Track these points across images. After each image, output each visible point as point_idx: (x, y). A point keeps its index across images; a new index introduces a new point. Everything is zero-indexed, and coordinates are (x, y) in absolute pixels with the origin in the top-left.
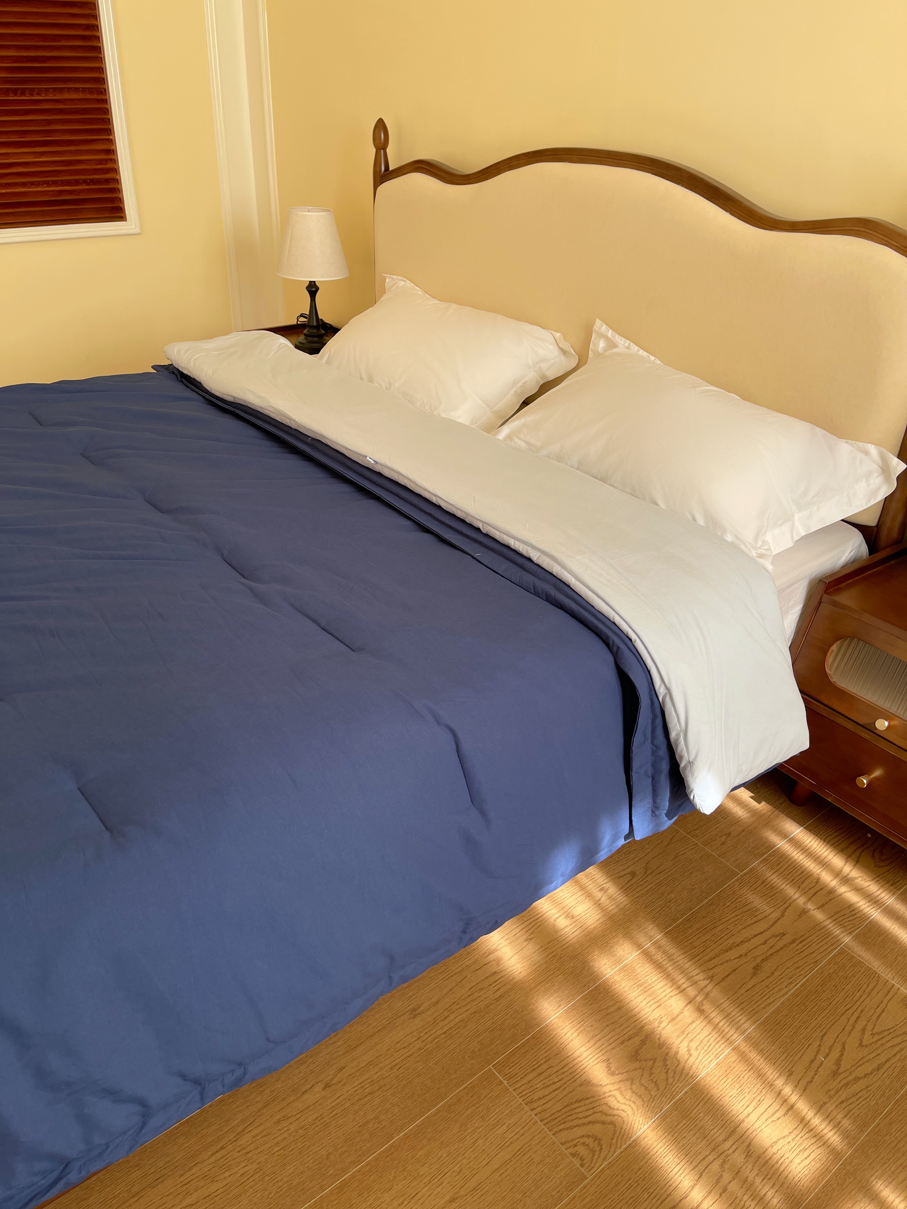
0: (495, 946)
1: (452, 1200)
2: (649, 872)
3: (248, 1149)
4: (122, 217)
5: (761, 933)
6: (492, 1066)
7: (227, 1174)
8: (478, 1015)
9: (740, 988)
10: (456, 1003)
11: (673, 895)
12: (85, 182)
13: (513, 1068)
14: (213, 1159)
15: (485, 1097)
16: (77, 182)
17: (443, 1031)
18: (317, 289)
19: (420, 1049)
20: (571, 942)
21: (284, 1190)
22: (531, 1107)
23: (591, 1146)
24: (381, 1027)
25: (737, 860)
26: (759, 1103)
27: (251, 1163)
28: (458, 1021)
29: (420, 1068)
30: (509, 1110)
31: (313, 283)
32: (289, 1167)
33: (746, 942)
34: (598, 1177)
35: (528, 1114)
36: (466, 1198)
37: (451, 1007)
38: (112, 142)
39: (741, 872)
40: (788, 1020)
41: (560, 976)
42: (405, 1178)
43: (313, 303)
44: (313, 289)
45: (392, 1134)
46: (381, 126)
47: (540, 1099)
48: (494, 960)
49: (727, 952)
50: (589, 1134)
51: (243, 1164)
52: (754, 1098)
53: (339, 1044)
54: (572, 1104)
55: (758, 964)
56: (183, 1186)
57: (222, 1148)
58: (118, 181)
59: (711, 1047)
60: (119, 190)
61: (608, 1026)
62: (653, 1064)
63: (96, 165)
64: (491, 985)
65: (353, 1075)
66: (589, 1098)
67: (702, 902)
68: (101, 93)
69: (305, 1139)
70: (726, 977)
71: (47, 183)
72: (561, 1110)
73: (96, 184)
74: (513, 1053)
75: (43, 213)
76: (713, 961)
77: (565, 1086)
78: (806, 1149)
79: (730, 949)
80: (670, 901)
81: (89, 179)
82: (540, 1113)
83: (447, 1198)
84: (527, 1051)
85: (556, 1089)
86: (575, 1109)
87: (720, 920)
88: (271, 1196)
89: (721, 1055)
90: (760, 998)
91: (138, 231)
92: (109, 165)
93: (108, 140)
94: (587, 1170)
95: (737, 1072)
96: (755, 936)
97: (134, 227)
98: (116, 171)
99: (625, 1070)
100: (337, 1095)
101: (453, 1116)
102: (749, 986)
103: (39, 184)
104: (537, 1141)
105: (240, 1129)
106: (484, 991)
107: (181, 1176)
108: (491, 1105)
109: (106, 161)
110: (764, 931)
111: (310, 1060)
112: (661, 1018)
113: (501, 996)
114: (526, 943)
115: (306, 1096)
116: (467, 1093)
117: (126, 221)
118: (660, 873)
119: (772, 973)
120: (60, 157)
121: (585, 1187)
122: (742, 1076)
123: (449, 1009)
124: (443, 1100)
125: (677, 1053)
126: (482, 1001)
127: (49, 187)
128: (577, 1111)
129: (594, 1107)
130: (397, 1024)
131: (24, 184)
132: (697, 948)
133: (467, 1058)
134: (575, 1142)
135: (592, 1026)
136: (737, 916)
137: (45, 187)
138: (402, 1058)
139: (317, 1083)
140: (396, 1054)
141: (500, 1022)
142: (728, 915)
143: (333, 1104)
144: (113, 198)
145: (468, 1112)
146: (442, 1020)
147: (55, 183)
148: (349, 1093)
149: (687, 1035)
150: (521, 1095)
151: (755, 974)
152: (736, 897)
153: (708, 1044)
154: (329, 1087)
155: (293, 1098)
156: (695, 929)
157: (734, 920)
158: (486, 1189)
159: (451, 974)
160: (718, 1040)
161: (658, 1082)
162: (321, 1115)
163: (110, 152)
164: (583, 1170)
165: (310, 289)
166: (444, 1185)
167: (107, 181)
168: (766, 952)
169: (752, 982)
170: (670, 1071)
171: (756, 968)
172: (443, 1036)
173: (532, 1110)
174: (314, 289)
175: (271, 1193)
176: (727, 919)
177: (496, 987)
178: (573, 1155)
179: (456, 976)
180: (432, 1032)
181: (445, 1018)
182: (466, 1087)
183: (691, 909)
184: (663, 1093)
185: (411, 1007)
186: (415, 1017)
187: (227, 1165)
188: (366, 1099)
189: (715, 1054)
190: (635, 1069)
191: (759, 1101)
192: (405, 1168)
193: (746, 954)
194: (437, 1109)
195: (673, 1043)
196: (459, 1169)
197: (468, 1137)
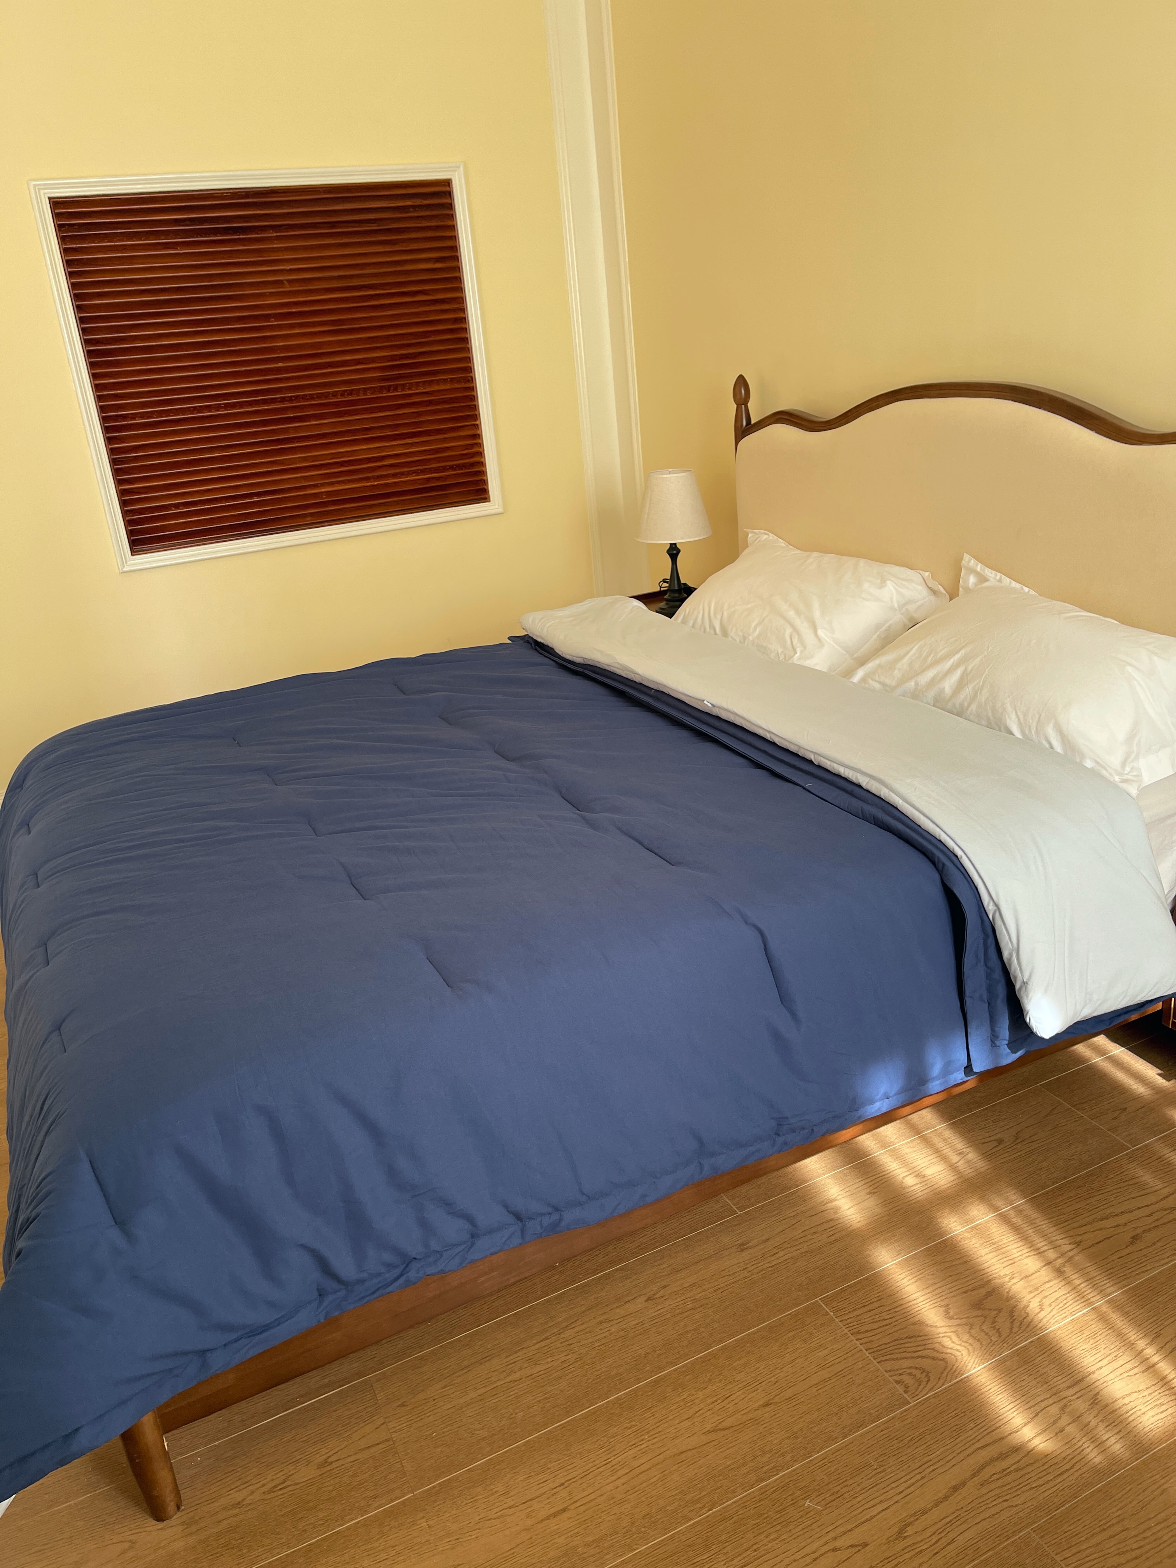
0: (834, 1196)
1: (767, 1405)
2: (1019, 1140)
3: (570, 1342)
4: (486, 498)
5: (1147, 1206)
6: (820, 1299)
7: (549, 1360)
8: (809, 1255)
9: (1111, 1255)
10: (787, 1243)
11: (1045, 1164)
12: (451, 468)
13: (842, 1303)
14: (537, 1346)
15: (809, 1324)
16: (444, 469)
17: (770, 1265)
18: (679, 551)
19: (745, 1278)
20: (919, 1199)
21: (602, 1378)
22: (857, 1338)
23: (918, 1376)
24: (707, 1256)
25: (1130, 1135)
26: (1115, 1358)
27: (573, 1353)
28: (787, 1258)
29: (744, 1294)
30: (834, 1337)
31: (674, 546)
32: (608, 1360)
33: (1128, 1212)
34: (921, 1404)
35: (853, 1343)
36: (779, 1405)
37: (781, 1246)
38: (478, 427)
39: (1133, 1147)
40: (1164, 1288)
41: (903, 1228)
42: (720, 1381)
43: (675, 566)
44: (673, 552)
45: (711, 1344)
46: (741, 383)
47: (867, 1331)
48: (832, 1209)
49: (1102, 1220)
50: (917, 1366)
51: (565, 1353)
52: (1111, 1353)
53: (663, 1266)
54: (901, 1339)
55: (1138, 1234)
56: (508, 1365)
57: (547, 1338)
58: (482, 464)
59: (1068, 1305)
60: (483, 473)
61: (951, 1276)
62: (998, 1314)
63: (463, 450)
64: (826, 1230)
65: (676, 1293)
66: (921, 1336)
67: (1080, 1172)
68: (469, 381)
69: (625, 1340)
70: (1097, 1243)
71: (416, 472)
72: (889, 1343)
73: (462, 469)
74: (842, 1291)
75: (412, 501)
76: (1084, 1228)
77: (896, 1323)
78: (1163, 1404)
79: (1106, 1218)
80: (1041, 1169)
81: (455, 465)
82: (866, 1343)
83: (761, 1402)
84: (859, 1289)
85: (886, 1325)
86: (905, 1343)
87: (1099, 1190)
88: (589, 1381)
89: (1078, 1313)
90: (1134, 1265)
91: (501, 510)
92: (475, 450)
93: (474, 425)
94: (911, 1397)
95: (1094, 1330)
96: (1139, 1208)
97: (497, 507)
98: (481, 454)
99: (966, 1316)
100: (659, 1308)
101: (774, 1336)
102: (1123, 1253)
103: (408, 474)
104: (861, 1366)
105: (564, 1325)
106: (817, 1235)
107: (507, 1357)
108: (814, 1331)
109: (472, 446)
110: (1151, 1204)
111: (635, 1277)
112: (1013, 1274)
113: (836, 1241)
114: (868, 1196)
115: (628, 1305)
116: (791, 1319)
117: (489, 502)
118: (1032, 1142)
119: (1154, 1244)
120: (428, 446)
121: (906, 1410)
122: (1100, 1333)
123: (779, 1247)
124: (764, 1322)
125: (1027, 1306)
126: (815, 1243)
127: (418, 476)
128: (906, 1345)
129: (926, 1344)
130: (723, 1256)
131: (394, 475)
132: (1067, 1215)
133: (793, 1289)
134: (901, 1372)
135: (933, 1274)
136: (1120, 1188)
137: (414, 476)
138: (726, 1283)
139: (640, 1296)
140: (721, 1280)
141: (832, 1263)
142: (1109, 1187)
143: (654, 1315)
144: (477, 481)
145: (791, 1334)
146: (771, 1256)
147: (423, 472)
148: (671, 1307)
149: (1041, 1291)
150: (847, 1326)
151: (1132, 1243)
152: (1122, 1171)
153: (1065, 1302)
154: (651, 1300)
155: (616, 1305)
156: (1068, 1196)
157: (1115, 1191)
158: (802, 1400)
159: (785, 1218)
160: (1076, 1299)
161: (1000, 1330)
162: (642, 1322)
163: (476, 437)
164: (906, 1396)
165: (671, 552)
166: (759, 1391)
167: (473, 465)
168: (1150, 1224)
169: (1127, 1251)
170: (1015, 1322)
171: (1135, 1239)
172: (770, 1269)
173: (857, 1340)
174: (675, 552)
175: (589, 1379)
176: (1107, 1190)
177: (831, 1233)
178: (898, 1382)
179: (789, 1219)
180: (759, 1265)
181: (774, 1254)
182: (790, 1314)
183: (1065, 1178)
184: (1005, 1339)
185: (739, 1242)
186: (742, 1250)
187: (550, 1352)
188: (687, 1314)
189: (1071, 1311)
190: (977, 1316)
191: (1115, 1356)
192: (721, 1373)
193: (1125, 1224)
194: (758, 1329)
195: (1024, 1297)
196: (776, 1380)
197: (787, 1355)
